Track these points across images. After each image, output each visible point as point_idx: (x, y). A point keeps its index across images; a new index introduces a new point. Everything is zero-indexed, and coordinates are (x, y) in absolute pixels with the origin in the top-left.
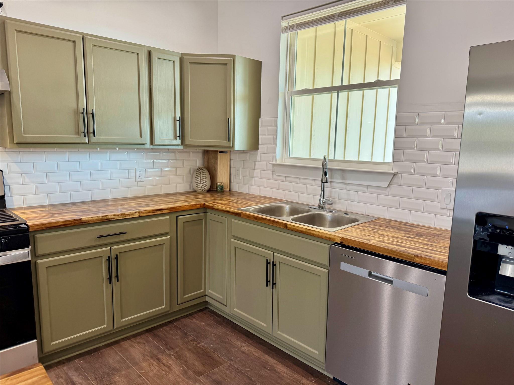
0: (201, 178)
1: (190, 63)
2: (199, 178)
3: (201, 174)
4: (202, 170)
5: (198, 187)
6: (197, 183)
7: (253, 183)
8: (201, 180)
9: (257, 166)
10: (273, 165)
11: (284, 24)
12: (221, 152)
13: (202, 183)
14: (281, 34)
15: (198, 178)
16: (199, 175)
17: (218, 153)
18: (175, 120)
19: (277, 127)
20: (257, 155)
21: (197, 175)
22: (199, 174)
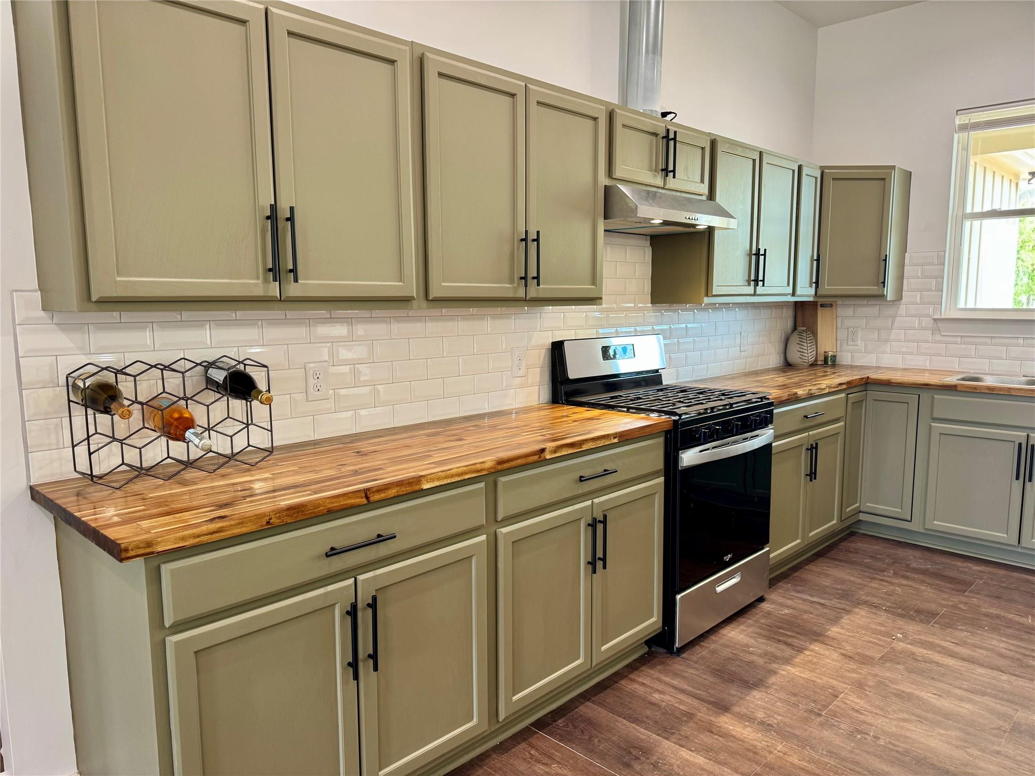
0: (809, 345)
1: (833, 179)
2: (805, 344)
3: (808, 339)
4: (808, 333)
5: (802, 359)
6: (803, 352)
7: (888, 350)
8: (809, 348)
9: (896, 324)
10: (935, 320)
11: (959, 120)
12: (822, 306)
13: (810, 353)
14: (955, 134)
15: (803, 345)
16: (805, 341)
17: (819, 306)
18: (812, 260)
19: (944, 265)
20: (899, 307)
21: (801, 340)
22: (804, 339)
